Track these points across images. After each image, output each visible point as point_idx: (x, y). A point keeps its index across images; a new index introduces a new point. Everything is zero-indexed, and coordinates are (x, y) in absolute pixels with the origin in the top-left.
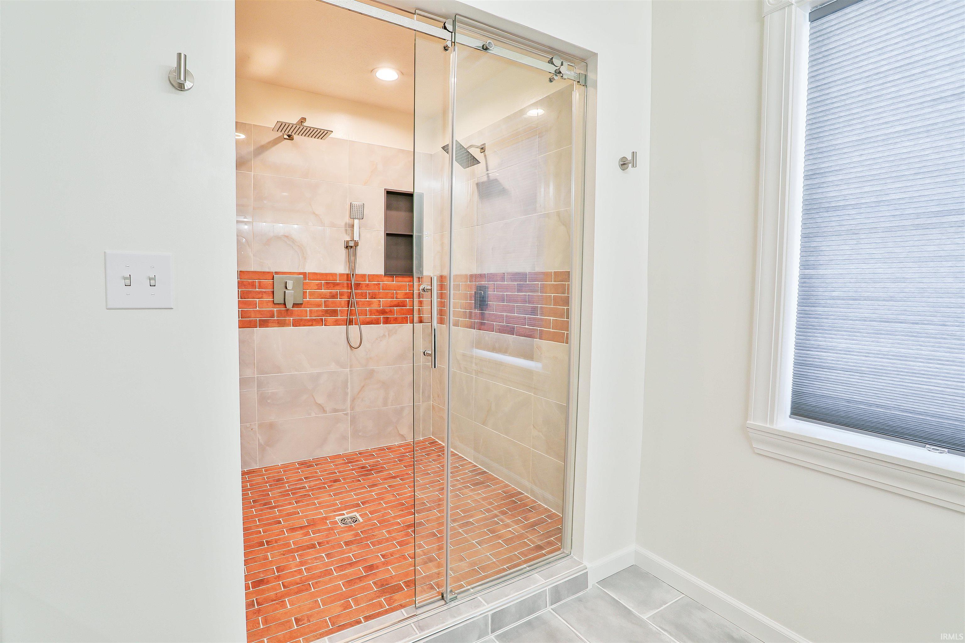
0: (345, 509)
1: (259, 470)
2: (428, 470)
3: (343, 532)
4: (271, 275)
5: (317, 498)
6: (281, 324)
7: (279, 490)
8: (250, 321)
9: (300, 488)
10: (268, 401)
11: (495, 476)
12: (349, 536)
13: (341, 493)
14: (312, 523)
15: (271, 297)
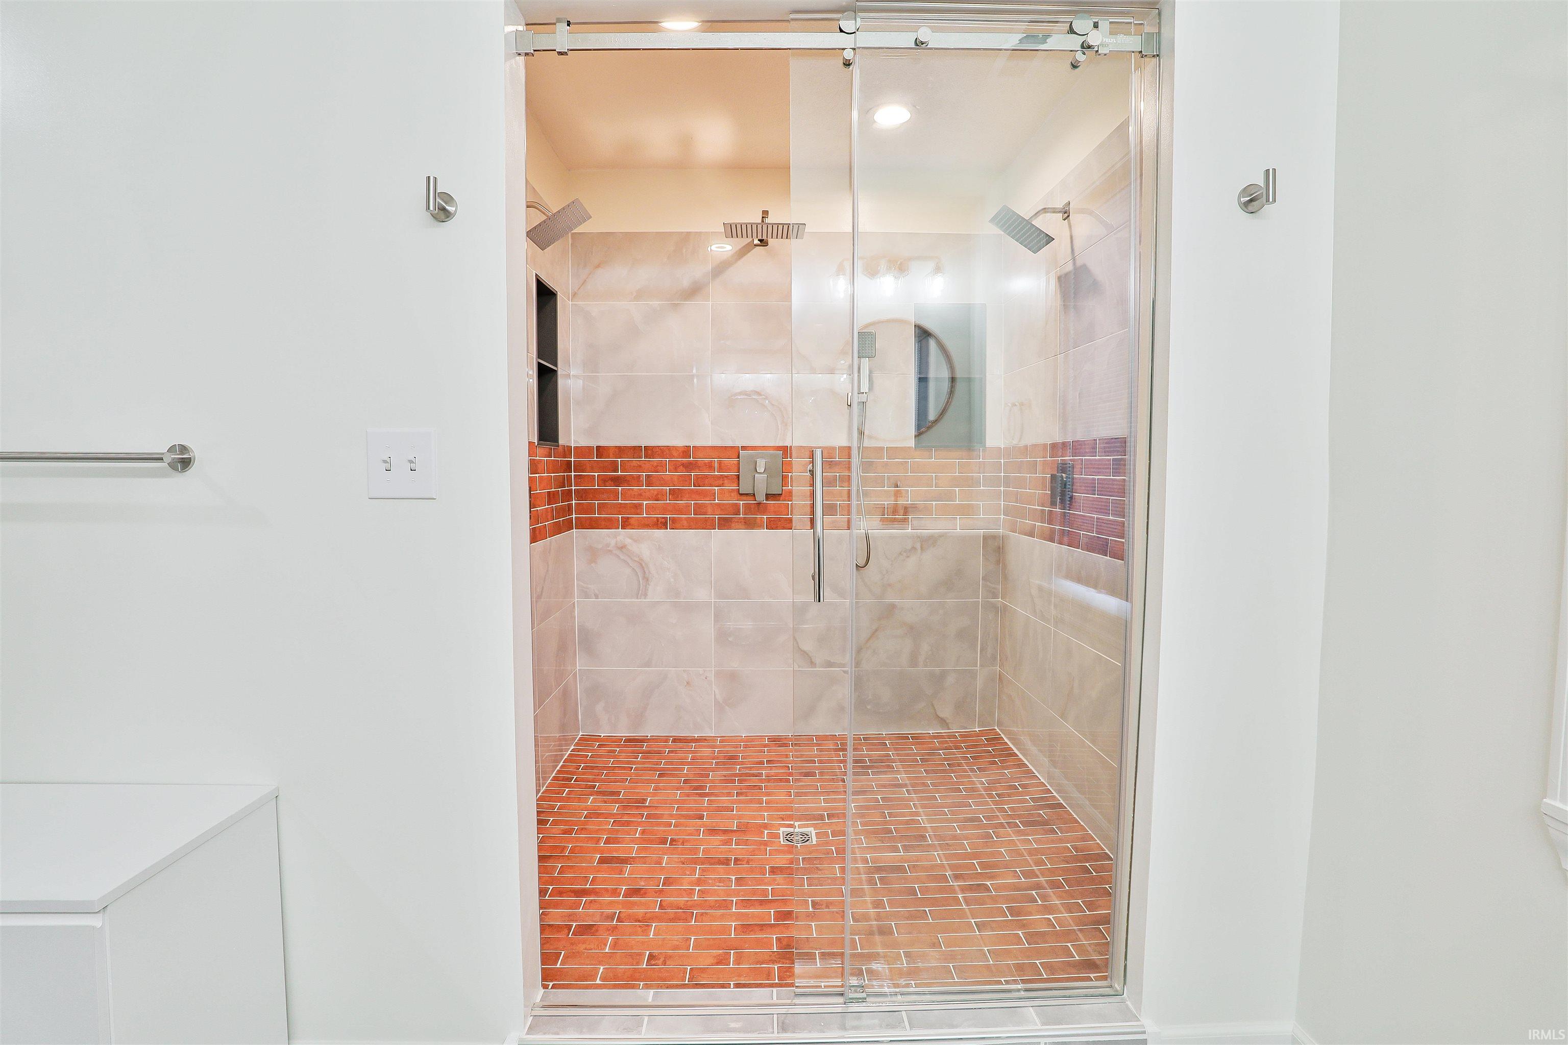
0: (800, 820)
1: (714, 739)
2: (962, 783)
3: (778, 852)
4: (735, 451)
5: (768, 794)
6: (750, 524)
7: (724, 773)
8: (706, 520)
9: (754, 775)
10: (729, 639)
11: (1075, 816)
12: (781, 860)
13: (805, 794)
14: (743, 829)
15: (736, 484)
